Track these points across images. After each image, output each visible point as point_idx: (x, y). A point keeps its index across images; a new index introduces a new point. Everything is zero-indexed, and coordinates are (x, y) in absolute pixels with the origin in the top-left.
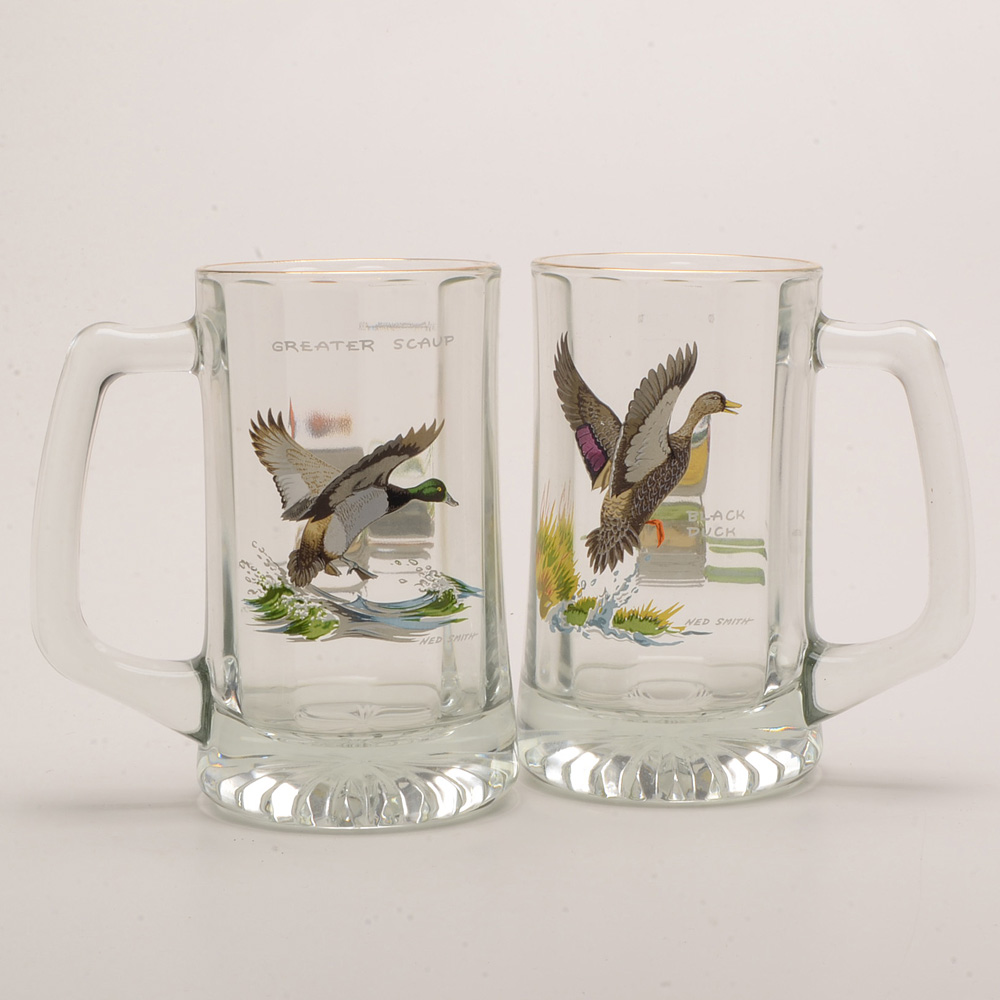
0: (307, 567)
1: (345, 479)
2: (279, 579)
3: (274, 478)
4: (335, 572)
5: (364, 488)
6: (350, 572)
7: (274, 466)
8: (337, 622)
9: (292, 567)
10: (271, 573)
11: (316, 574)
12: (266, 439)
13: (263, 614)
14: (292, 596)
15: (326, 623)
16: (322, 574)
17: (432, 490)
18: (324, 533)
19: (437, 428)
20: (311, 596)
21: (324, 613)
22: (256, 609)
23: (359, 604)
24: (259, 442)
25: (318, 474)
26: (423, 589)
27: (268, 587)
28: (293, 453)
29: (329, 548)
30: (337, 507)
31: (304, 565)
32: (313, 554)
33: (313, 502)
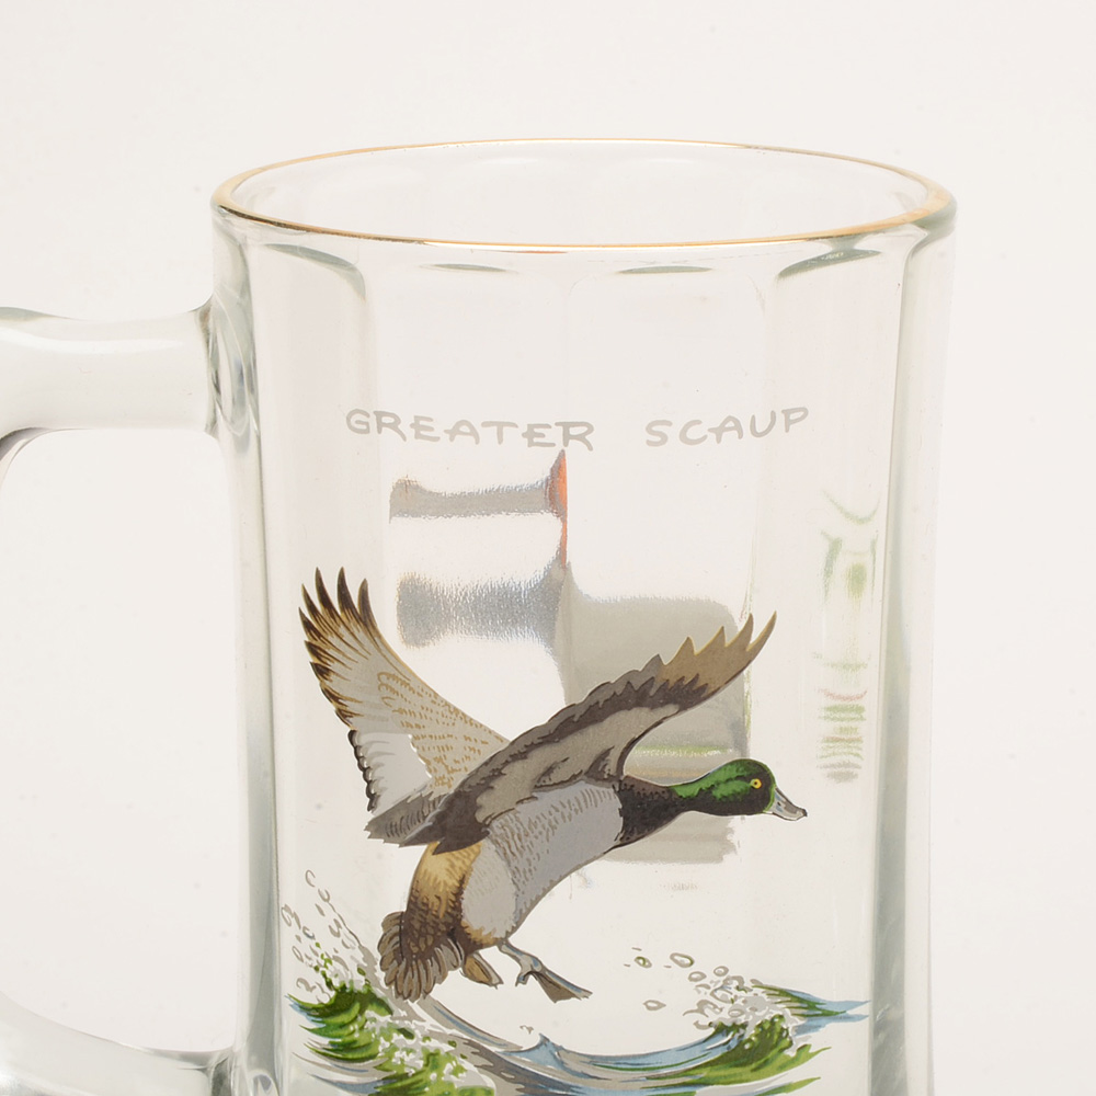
0: (423, 956)
1: (515, 757)
2: (360, 971)
3: (351, 735)
4: (486, 976)
5: (562, 784)
6: (522, 979)
7: (351, 707)
9: (390, 949)
10: (344, 954)
11: (444, 977)
12: (334, 640)
13: (325, 1041)
14: (388, 1018)
16: (455, 976)
17: (738, 786)
18: (462, 881)
19: (755, 636)
20: (429, 1023)
21: (458, 1070)
23: (543, 1054)
24: (318, 643)
25: (451, 742)
27: (336, 983)
28: (392, 683)
29: (475, 917)
30: (495, 824)
31: (415, 950)
32: (436, 928)
33: (438, 805)
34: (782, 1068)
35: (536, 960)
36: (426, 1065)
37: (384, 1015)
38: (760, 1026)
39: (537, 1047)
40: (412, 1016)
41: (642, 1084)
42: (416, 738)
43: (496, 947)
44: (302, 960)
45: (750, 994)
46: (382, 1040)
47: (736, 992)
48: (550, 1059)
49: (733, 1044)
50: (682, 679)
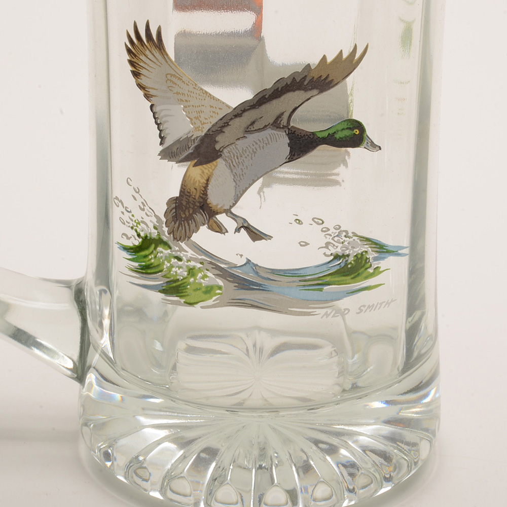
0: (187, 219)
1: (236, 116)
2: (155, 228)
3: (152, 107)
4: (219, 229)
5: (259, 130)
6: (238, 230)
7: (152, 92)
8: (220, 288)
9: (170, 216)
10: (147, 220)
11: (198, 229)
12: (143, 58)
13: (136, 264)
14: (169, 251)
15: (207, 287)
16: (204, 229)
17: (347, 133)
18: (208, 180)
19: (358, 55)
20: (190, 253)
22: (130, 257)
23: (248, 268)
24: (135, 60)
25: (203, 109)
26: (329, 253)
27: (142, 234)
28: (173, 79)
29: (214, 199)
30: (225, 151)
31: (183, 216)
32: (194, 204)
33: (196, 141)
34: (366, 278)
35: (245, 220)
36: (188, 275)
37: (167, 250)
38: (356, 256)
39: (245, 264)
40: (182, 250)
41: (297, 284)
42: (185, 107)
43: (224, 214)
44: (124, 224)
45: (351, 240)
46: (166, 262)
47: (344, 238)
48: (251, 270)
49: (343, 265)
50: (321, 77)
